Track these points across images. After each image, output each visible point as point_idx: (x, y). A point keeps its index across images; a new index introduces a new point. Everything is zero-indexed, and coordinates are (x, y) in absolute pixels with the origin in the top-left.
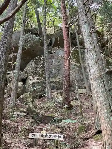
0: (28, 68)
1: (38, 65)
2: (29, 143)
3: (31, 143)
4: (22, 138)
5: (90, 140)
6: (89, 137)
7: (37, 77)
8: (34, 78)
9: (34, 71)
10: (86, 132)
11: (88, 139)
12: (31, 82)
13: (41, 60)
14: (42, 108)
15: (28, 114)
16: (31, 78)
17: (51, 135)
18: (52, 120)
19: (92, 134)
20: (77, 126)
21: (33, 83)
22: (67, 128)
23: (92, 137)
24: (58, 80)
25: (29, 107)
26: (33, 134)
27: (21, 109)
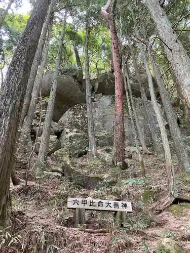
0: (64, 119)
1: (77, 115)
2: (67, 218)
3: (69, 218)
4: (54, 209)
5: (164, 213)
6: (161, 208)
7: (75, 130)
8: (71, 131)
9: (71, 122)
10: (155, 200)
11: (161, 211)
12: (67, 136)
13: (81, 109)
14: (84, 166)
15: (63, 175)
16: (68, 130)
17: (108, 203)
18: (100, 183)
19: (168, 203)
20: (141, 191)
21: (70, 137)
22: (125, 194)
23: (166, 209)
24: (103, 134)
25: (66, 164)
26: (75, 199)
27: (54, 168)
